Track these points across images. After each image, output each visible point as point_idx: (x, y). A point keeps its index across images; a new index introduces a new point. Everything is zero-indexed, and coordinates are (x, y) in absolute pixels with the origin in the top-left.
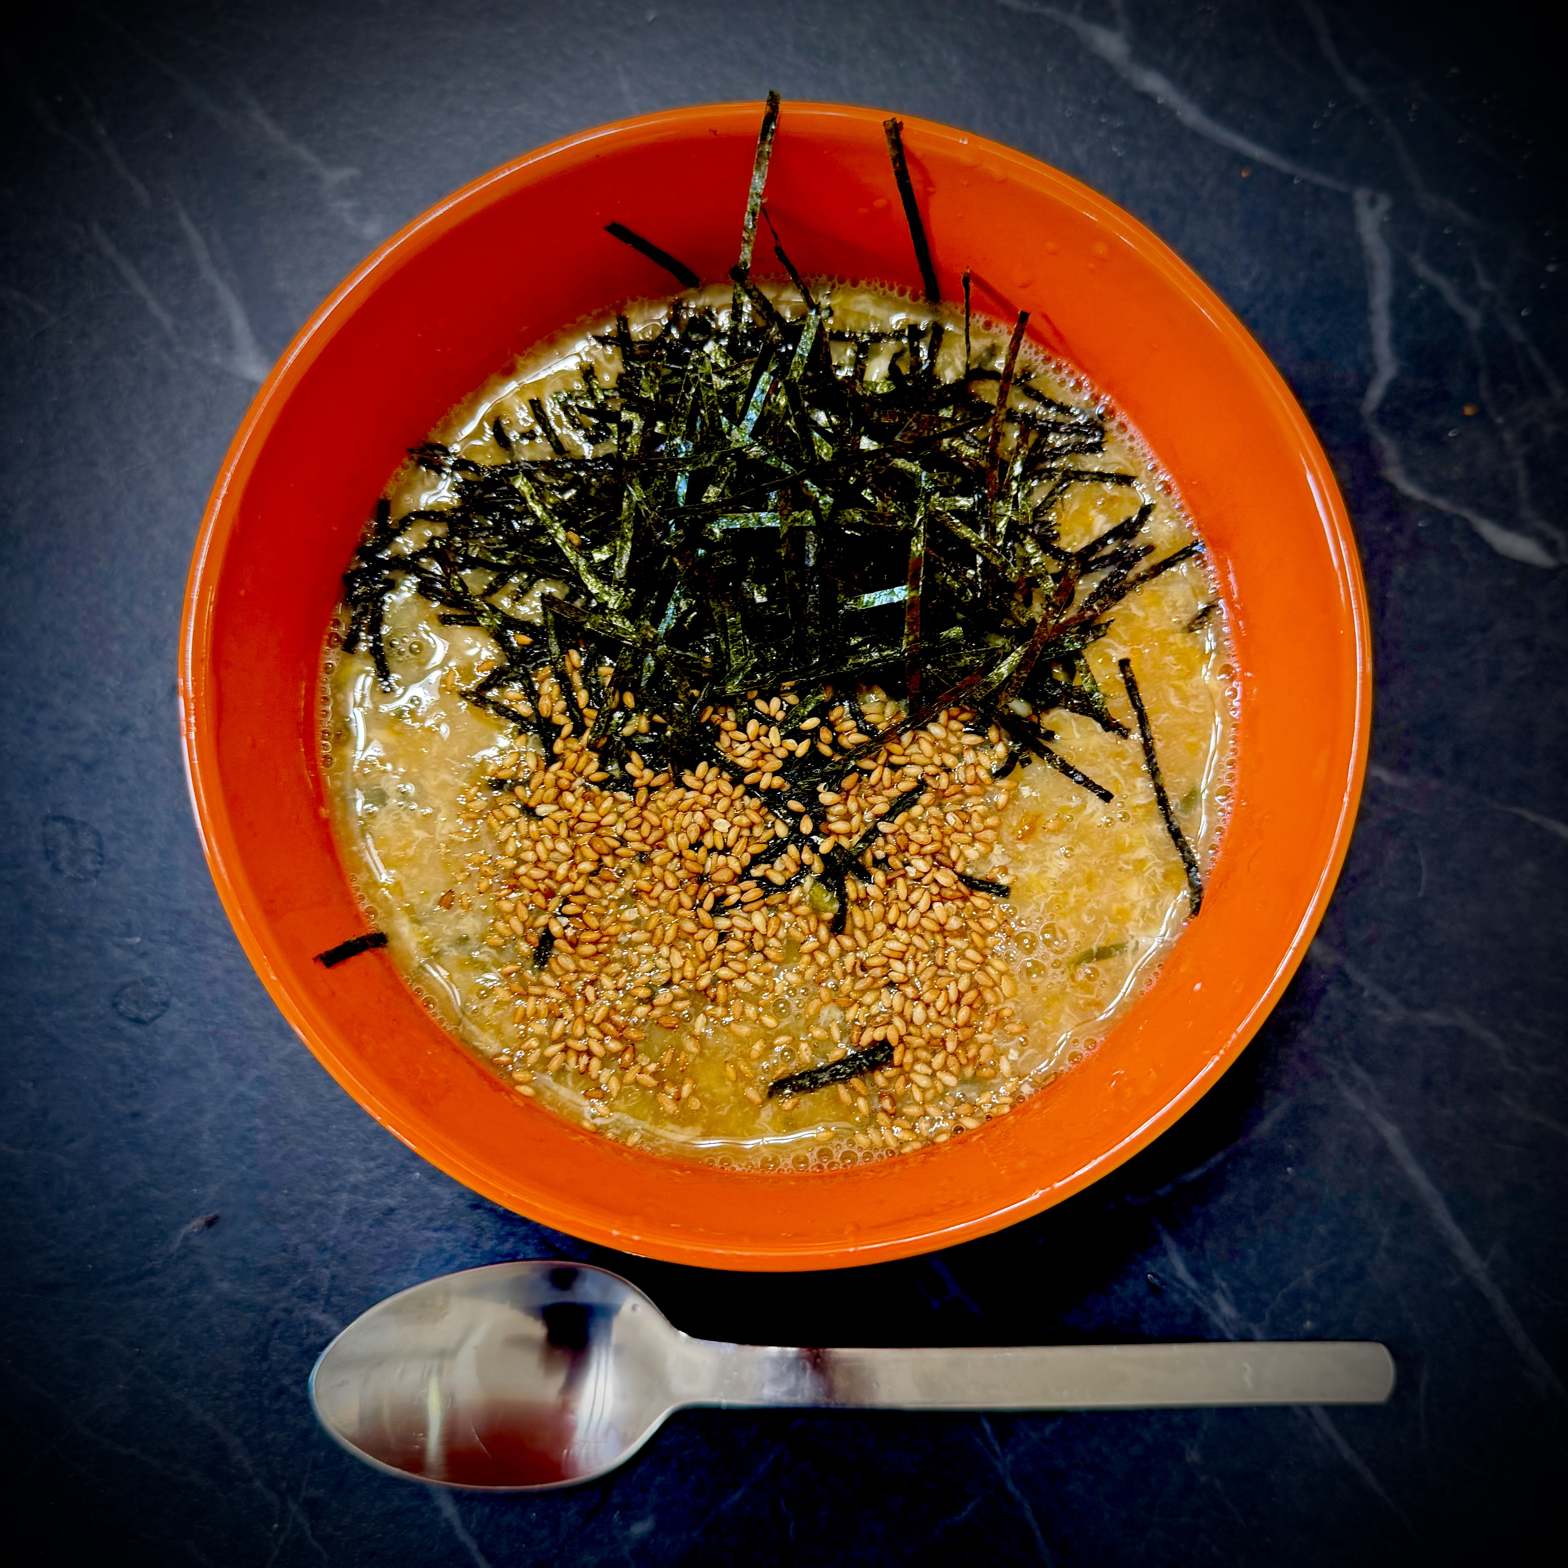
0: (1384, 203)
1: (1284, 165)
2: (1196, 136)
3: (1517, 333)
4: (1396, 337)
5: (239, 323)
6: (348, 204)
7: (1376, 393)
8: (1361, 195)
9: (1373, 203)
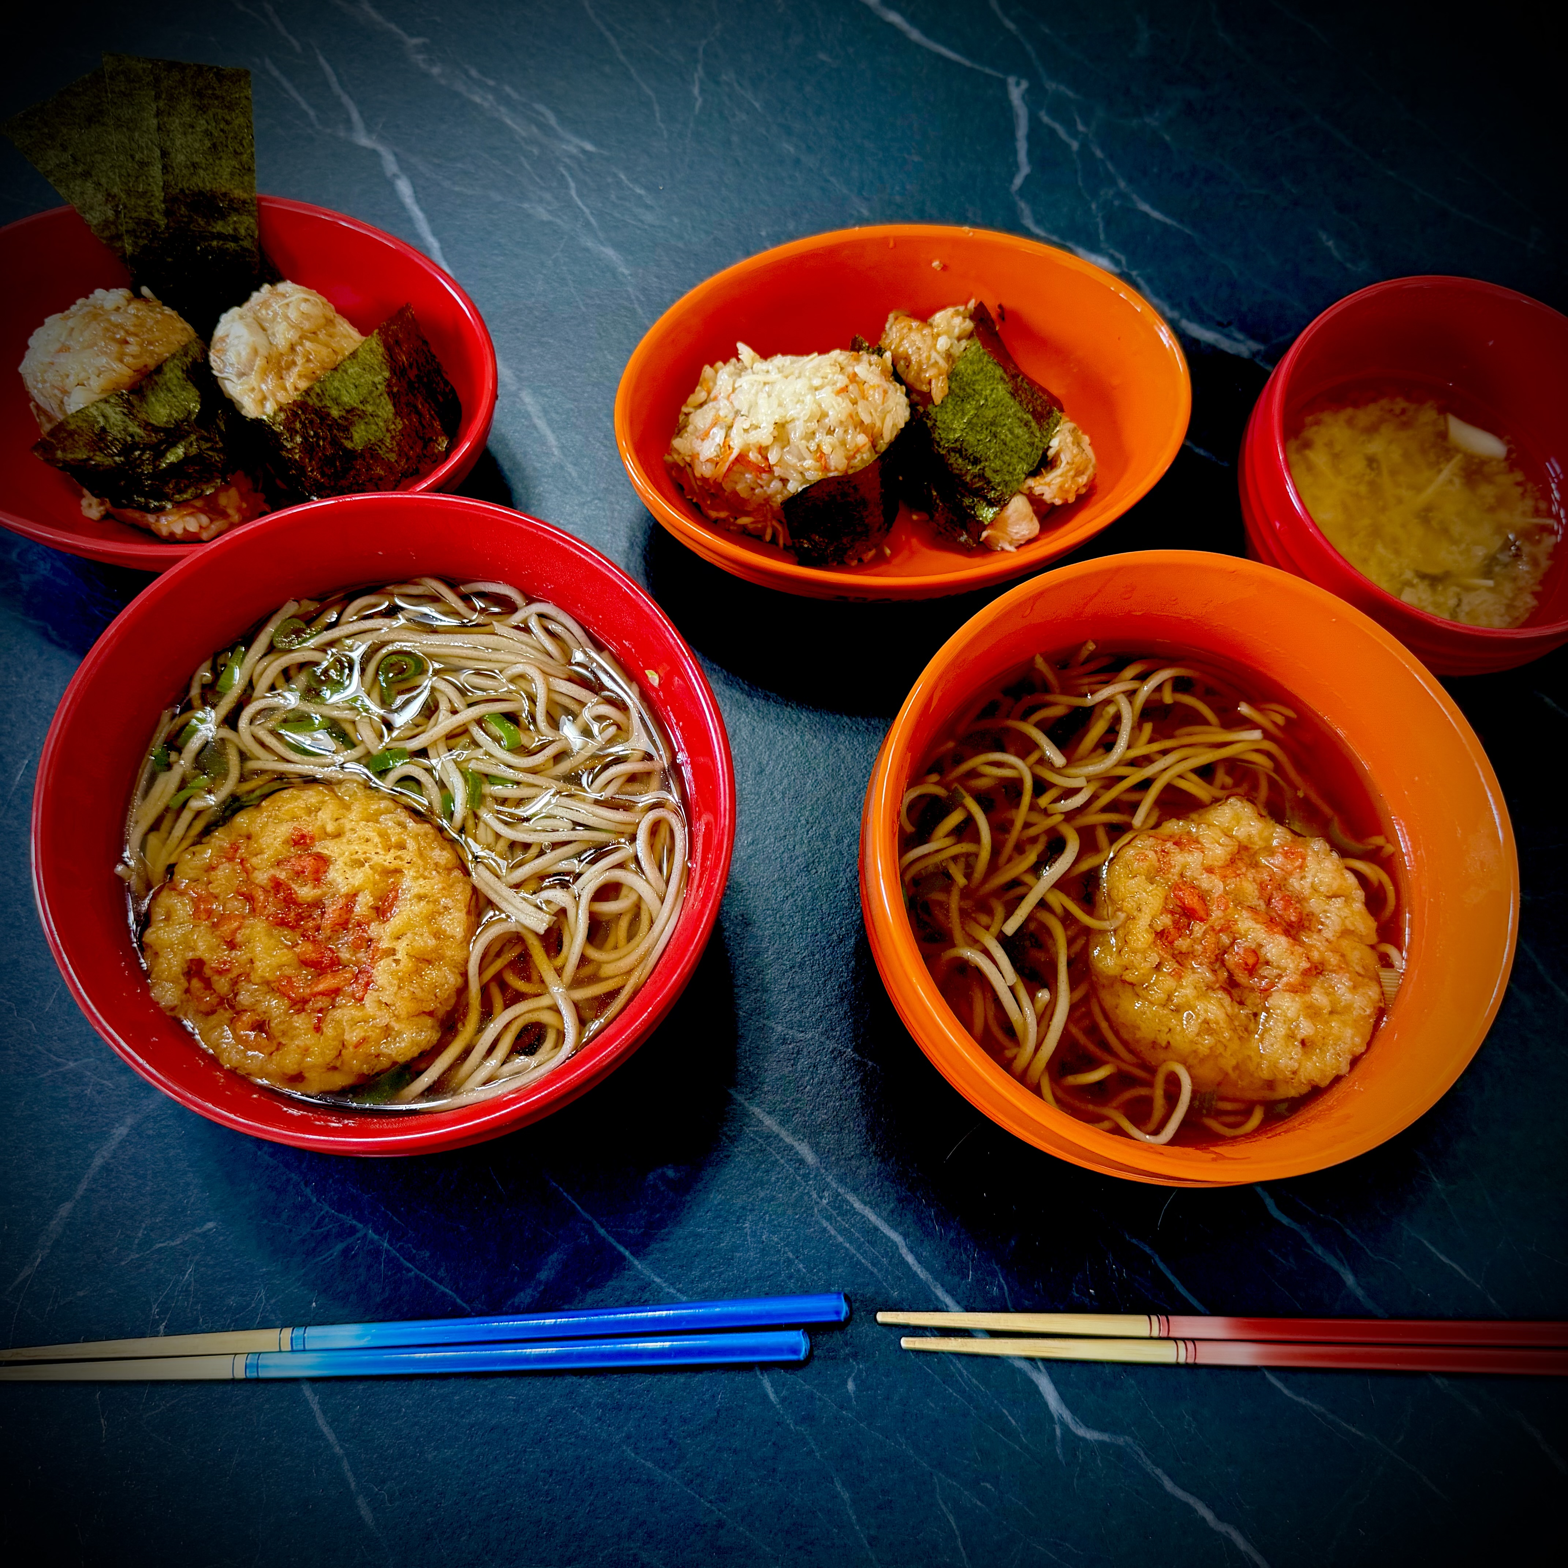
0: (1024, 85)
1: (967, 63)
2: (918, 46)
3: (1099, 154)
4: (1030, 153)
5: (355, 116)
6: (420, 57)
7: (1018, 181)
8: (1011, 80)
9: (1018, 84)
